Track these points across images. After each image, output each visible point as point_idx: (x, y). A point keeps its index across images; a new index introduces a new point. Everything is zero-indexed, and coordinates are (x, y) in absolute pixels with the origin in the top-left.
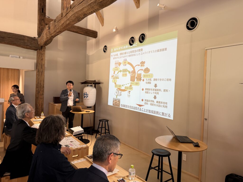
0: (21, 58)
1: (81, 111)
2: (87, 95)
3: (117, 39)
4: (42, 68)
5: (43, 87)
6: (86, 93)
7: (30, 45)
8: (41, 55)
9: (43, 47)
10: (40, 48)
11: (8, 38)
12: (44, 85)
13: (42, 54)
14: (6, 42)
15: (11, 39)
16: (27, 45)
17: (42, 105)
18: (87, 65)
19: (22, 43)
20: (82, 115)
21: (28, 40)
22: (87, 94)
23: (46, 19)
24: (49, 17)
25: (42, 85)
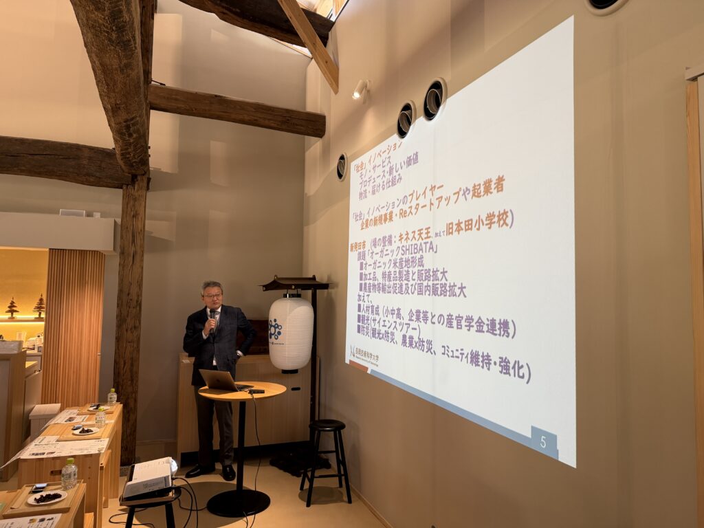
0: (97, 215)
2: (277, 330)
6: (275, 321)
8: (132, 203)
9: (139, 178)
10: (130, 179)
11: (30, 157)
13: (135, 200)
15: (36, 157)
16: (88, 175)
17: (132, 365)
18: (305, 228)
21: (90, 158)
25: (135, 298)
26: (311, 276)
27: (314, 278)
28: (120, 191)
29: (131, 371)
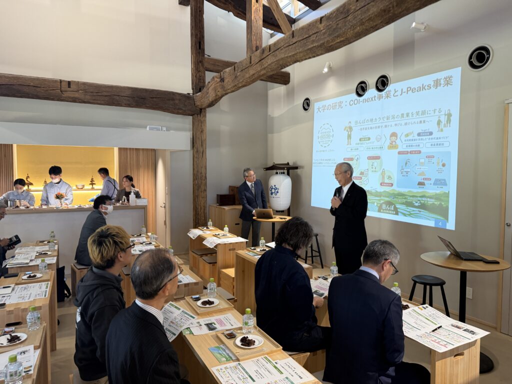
0: (164, 129)
1: (272, 218)
2: (276, 191)
3: (332, 86)
4: (202, 145)
5: (206, 178)
6: (275, 186)
7: (184, 109)
8: (200, 124)
9: (203, 110)
10: (199, 112)
11: (151, 99)
12: (206, 174)
13: (202, 122)
14: (148, 105)
15: (155, 99)
16: (179, 109)
17: (204, 210)
18: (270, 135)
19: (171, 106)
20: (273, 223)
21: (180, 100)
22: (277, 189)
23: (206, 60)
24: (208, 56)
25: (204, 175)
26: (286, 163)
27: (288, 164)
28: (191, 117)
29: (204, 212)
